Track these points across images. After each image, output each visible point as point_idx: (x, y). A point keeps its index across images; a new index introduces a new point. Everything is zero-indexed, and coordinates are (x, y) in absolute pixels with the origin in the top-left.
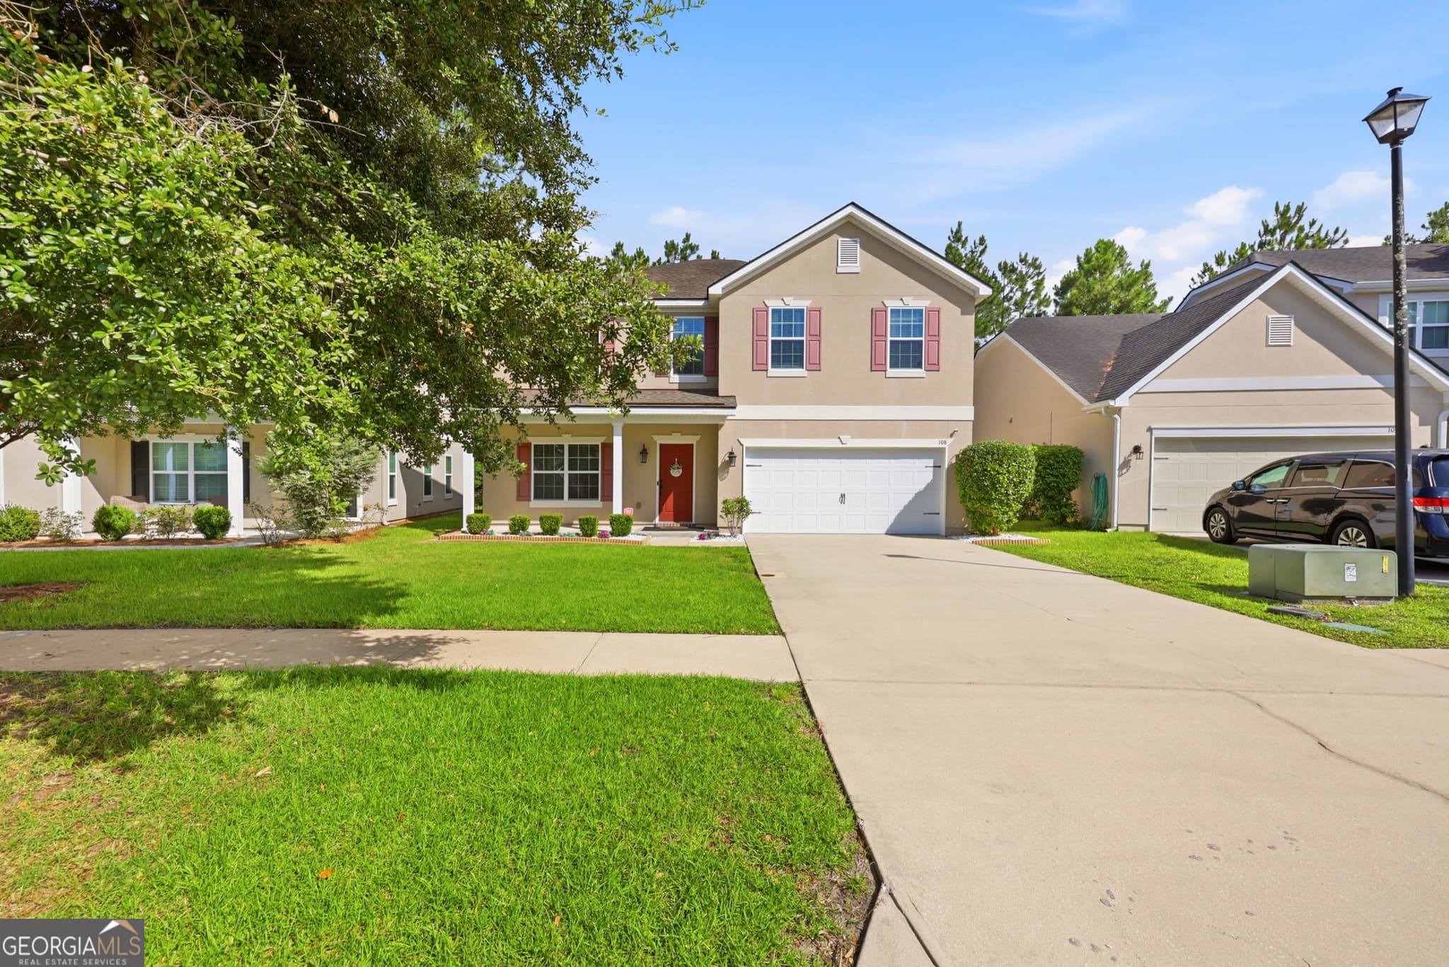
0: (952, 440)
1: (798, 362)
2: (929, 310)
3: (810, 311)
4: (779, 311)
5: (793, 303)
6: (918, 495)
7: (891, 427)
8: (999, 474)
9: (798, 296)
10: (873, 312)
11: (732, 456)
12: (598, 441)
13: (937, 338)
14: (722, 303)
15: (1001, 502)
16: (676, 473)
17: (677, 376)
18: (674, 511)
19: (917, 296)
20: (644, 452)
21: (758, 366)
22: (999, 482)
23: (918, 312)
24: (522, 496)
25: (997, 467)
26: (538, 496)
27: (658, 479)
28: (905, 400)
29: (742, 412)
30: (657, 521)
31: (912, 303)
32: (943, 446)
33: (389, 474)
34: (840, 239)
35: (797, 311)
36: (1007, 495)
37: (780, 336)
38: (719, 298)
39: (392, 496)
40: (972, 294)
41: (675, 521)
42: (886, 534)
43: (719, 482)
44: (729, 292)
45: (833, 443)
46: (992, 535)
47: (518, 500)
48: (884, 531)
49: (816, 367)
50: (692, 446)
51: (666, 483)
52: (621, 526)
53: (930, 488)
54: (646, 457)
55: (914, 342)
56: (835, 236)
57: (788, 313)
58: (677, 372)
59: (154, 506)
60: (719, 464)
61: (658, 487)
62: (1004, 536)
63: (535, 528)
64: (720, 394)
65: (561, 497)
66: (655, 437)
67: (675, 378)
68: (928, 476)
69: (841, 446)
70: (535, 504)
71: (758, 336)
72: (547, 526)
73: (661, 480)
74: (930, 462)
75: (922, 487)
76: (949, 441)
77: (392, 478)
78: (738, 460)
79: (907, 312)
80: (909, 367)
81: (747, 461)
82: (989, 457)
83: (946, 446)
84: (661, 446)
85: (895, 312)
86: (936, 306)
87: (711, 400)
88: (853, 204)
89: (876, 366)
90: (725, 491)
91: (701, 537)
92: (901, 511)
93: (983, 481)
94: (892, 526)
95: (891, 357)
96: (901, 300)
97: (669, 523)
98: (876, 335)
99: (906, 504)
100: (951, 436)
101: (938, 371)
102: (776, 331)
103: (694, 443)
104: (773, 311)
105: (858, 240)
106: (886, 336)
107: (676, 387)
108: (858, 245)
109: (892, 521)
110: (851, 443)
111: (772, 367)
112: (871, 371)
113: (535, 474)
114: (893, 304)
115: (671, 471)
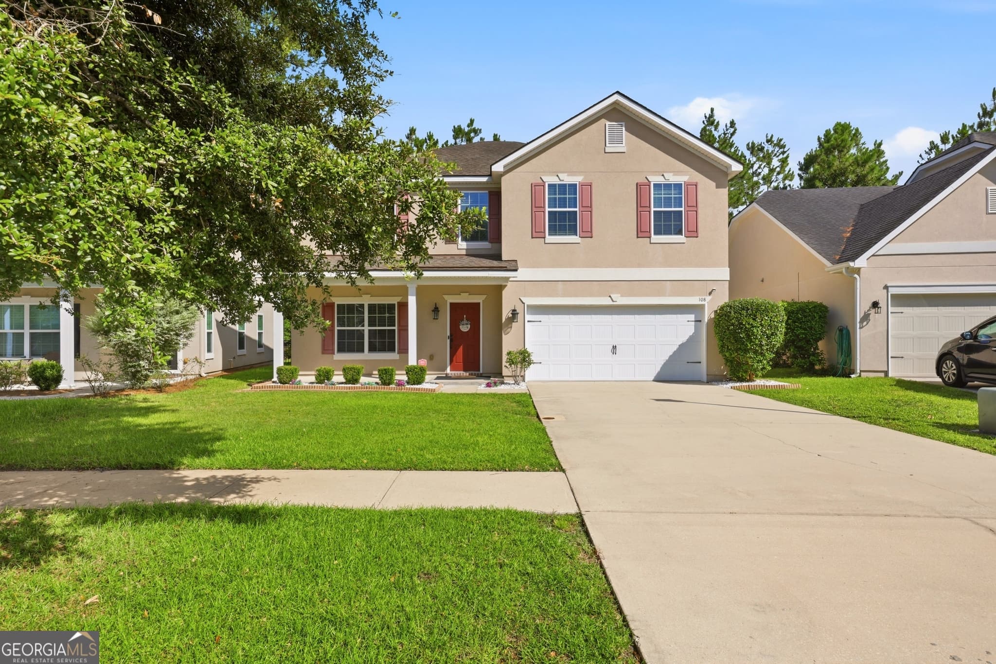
0: (710, 297)
1: (573, 231)
2: (688, 184)
3: (582, 185)
4: (555, 185)
5: (567, 179)
6: (682, 346)
7: (656, 285)
8: (753, 327)
9: (571, 173)
10: (638, 186)
11: (514, 313)
12: (394, 300)
13: (695, 209)
14: (503, 179)
15: (756, 352)
16: (465, 328)
17: (464, 243)
18: (464, 362)
19: (677, 173)
20: (436, 310)
21: (537, 233)
22: (753, 334)
23: (678, 186)
24: (327, 349)
25: (751, 321)
26: (340, 350)
27: (448, 334)
28: (668, 263)
29: (523, 274)
30: (448, 371)
31: (673, 179)
32: (703, 303)
33: (206, 331)
34: (608, 123)
35: (570, 185)
36: (761, 346)
37: (556, 207)
38: (501, 175)
39: (209, 350)
40: (725, 170)
41: (465, 370)
42: (654, 381)
43: (503, 336)
44: (510, 169)
45: (606, 301)
46: (748, 381)
47: (323, 353)
48: (652, 378)
49: (588, 234)
50: (479, 304)
51: (456, 337)
52: (416, 376)
53: (692, 340)
54: (437, 315)
55: (674, 212)
56: (603, 121)
57: (563, 187)
58: (465, 239)
60: (504, 320)
61: (448, 341)
62: (759, 382)
63: (338, 378)
64: (504, 258)
65: (362, 351)
66: (446, 297)
67: (463, 245)
68: (690, 330)
69: (612, 303)
70: (338, 356)
71: (536, 207)
72: (349, 377)
73: (451, 335)
74: (692, 317)
75: (685, 339)
76: (708, 298)
77: (209, 334)
78: (520, 317)
79: (668, 186)
80: (671, 234)
81: (528, 317)
82: (744, 312)
83: (705, 303)
84: (451, 304)
85: (657, 186)
86: (694, 181)
87: (495, 263)
88: (618, 92)
89: (642, 232)
90: (509, 343)
91: (488, 385)
92: (667, 361)
93: (739, 333)
94: (659, 374)
95: (654, 225)
96: (663, 175)
97: (459, 372)
98: (641, 206)
99: (671, 354)
100: (710, 294)
101: (697, 237)
102: (552, 203)
103: (481, 301)
104: (549, 185)
105: (623, 123)
106: (650, 207)
107: (464, 252)
108: (624, 128)
109: (659, 369)
110: (621, 300)
111: (549, 235)
112: (638, 237)
113: (338, 330)
114: (655, 179)
115: (461, 327)
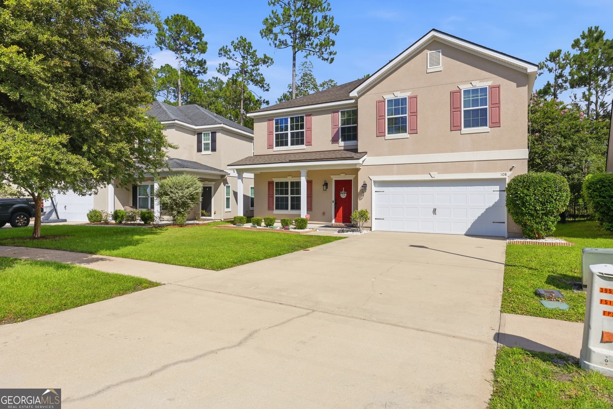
0: (511, 172)
1: (404, 130)
2: (491, 87)
3: (410, 98)
4: (392, 100)
5: (400, 95)
6: (488, 210)
7: (466, 165)
8: (527, 196)
9: (402, 91)
10: (452, 93)
11: (365, 186)
13: (498, 105)
14: (359, 100)
16: (344, 196)
17: (343, 143)
18: (343, 217)
19: (481, 80)
20: (326, 184)
21: (380, 134)
22: (527, 201)
23: (484, 90)
24: (270, 208)
25: (525, 191)
26: (277, 208)
27: (333, 199)
28: (475, 148)
29: (368, 160)
30: (332, 222)
31: (479, 85)
32: (504, 177)
33: (226, 197)
34: (429, 52)
35: (402, 99)
37: (399, 114)
38: (356, 99)
40: (524, 72)
41: (343, 222)
42: (466, 235)
43: (359, 201)
44: (362, 94)
45: (427, 177)
47: (268, 210)
48: (464, 233)
49: (414, 131)
50: (351, 180)
51: (338, 202)
52: (301, 224)
53: (496, 205)
54: (327, 188)
55: (481, 109)
56: (426, 51)
57: (397, 102)
58: (344, 140)
59: (139, 210)
60: (359, 191)
61: (333, 204)
64: (359, 152)
65: (287, 209)
66: (332, 176)
67: (341, 143)
68: (496, 197)
69: (431, 179)
70: (276, 212)
71: (380, 117)
72: (267, 223)
73: (336, 200)
74: (497, 188)
75: (491, 204)
76: (509, 173)
78: (369, 188)
79: (475, 91)
80: (478, 126)
81: (374, 189)
82: (521, 184)
83: (507, 177)
84: (336, 181)
86: (497, 84)
87: (353, 154)
88: (434, 30)
89: (455, 127)
90: (362, 205)
91: (338, 231)
92: (476, 220)
93: (516, 200)
94: (469, 230)
95: (464, 120)
96: (471, 83)
97: (339, 223)
98: (454, 109)
99: (480, 215)
100: (511, 170)
101: (500, 127)
102: (390, 112)
103: (352, 179)
104: (388, 101)
105: (440, 50)
106: (460, 108)
107: (342, 148)
108: (441, 54)
109: (470, 226)
110: (438, 176)
111: (388, 134)
112: (451, 131)
113: (276, 197)
114: (464, 87)
115: (341, 195)
